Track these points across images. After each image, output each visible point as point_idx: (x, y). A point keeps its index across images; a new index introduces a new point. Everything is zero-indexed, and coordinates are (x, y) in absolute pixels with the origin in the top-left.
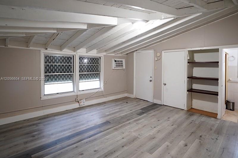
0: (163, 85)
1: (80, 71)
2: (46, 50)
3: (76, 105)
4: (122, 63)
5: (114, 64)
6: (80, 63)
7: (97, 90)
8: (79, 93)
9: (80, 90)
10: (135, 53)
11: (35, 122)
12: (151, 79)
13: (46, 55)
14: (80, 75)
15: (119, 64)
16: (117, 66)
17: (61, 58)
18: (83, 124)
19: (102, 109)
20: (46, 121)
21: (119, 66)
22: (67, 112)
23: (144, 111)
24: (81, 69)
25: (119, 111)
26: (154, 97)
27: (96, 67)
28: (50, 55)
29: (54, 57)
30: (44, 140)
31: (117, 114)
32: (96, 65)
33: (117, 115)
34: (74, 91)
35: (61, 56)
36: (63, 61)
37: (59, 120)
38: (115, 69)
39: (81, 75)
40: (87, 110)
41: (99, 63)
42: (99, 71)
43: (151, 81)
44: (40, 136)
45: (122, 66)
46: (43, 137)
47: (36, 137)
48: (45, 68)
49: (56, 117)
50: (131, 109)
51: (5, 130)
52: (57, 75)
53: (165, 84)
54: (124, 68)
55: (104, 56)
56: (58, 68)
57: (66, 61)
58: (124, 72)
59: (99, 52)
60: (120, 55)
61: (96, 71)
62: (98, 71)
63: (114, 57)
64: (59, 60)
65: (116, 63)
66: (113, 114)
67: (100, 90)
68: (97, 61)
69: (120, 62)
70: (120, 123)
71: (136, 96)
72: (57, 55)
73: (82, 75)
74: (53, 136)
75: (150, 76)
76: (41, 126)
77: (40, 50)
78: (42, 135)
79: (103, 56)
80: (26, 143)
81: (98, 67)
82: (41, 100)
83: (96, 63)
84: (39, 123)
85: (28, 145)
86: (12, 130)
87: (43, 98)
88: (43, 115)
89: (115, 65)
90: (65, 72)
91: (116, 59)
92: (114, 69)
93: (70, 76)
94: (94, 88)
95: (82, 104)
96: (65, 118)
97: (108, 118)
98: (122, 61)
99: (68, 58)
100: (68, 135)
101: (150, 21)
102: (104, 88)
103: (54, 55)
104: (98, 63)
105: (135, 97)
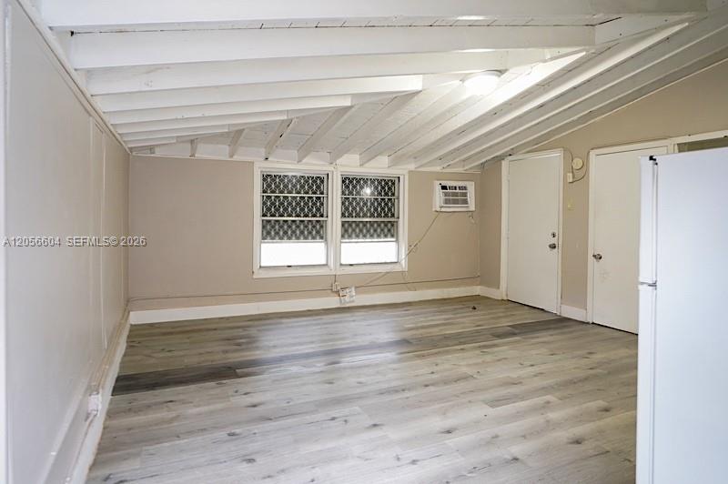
0: (591, 259)
1: (343, 215)
2: (266, 162)
3: (333, 302)
4: (465, 195)
5: (439, 196)
6: (343, 193)
7: (388, 268)
8: (340, 271)
9: (343, 262)
10: (504, 164)
11: (241, 324)
12: (554, 241)
13: (265, 174)
14: (343, 224)
15: (455, 195)
16: (447, 202)
17: (299, 181)
18: (343, 339)
19: (399, 316)
20: (264, 325)
21: (455, 202)
22: (309, 313)
23: (517, 331)
24: (347, 209)
25: (444, 324)
26: (564, 298)
27: (386, 204)
28: (273, 174)
29: (282, 178)
30: (258, 352)
31: (436, 329)
32: (386, 198)
33: (435, 331)
34: (327, 265)
35: (298, 174)
36: (302, 187)
37: (290, 325)
38: (443, 210)
39: (346, 225)
40: (357, 314)
41: (396, 194)
42: (396, 215)
43: (553, 247)
44: (250, 346)
45: (465, 202)
46: (257, 348)
47: (244, 347)
48: (264, 203)
49: (284, 320)
50: (480, 323)
51: (188, 329)
52: (290, 222)
53: (598, 257)
54: (472, 207)
55: (410, 172)
56: (290, 204)
57: (310, 187)
58: (473, 221)
59: (395, 162)
60: (460, 170)
61: (386, 216)
62: (393, 215)
63: (438, 176)
64: (294, 186)
65: (446, 195)
66: (423, 327)
67: (397, 268)
68: (390, 189)
69: (458, 191)
70: (435, 347)
71: (507, 295)
72: (290, 174)
73: (350, 224)
74: (278, 350)
75: (551, 232)
76: (253, 332)
77: (253, 163)
78: (254, 345)
79: (405, 172)
80: (226, 352)
81: (393, 205)
82: (254, 277)
83: (386, 194)
84: (248, 327)
85: (230, 355)
86: (200, 330)
87: (259, 274)
88: (257, 313)
89: (443, 198)
90: (306, 216)
91: (444, 183)
92: (438, 209)
93: (318, 227)
94: (379, 262)
95: (347, 299)
96: (305, 323)
97: (407, 335)
98: (465, 188)
99: (315, 180)
100: (307, 351)
101: (511, 71)
102: (410, 262)
103: (282, 174)
104: (393, 194)
105: (505, 298)
